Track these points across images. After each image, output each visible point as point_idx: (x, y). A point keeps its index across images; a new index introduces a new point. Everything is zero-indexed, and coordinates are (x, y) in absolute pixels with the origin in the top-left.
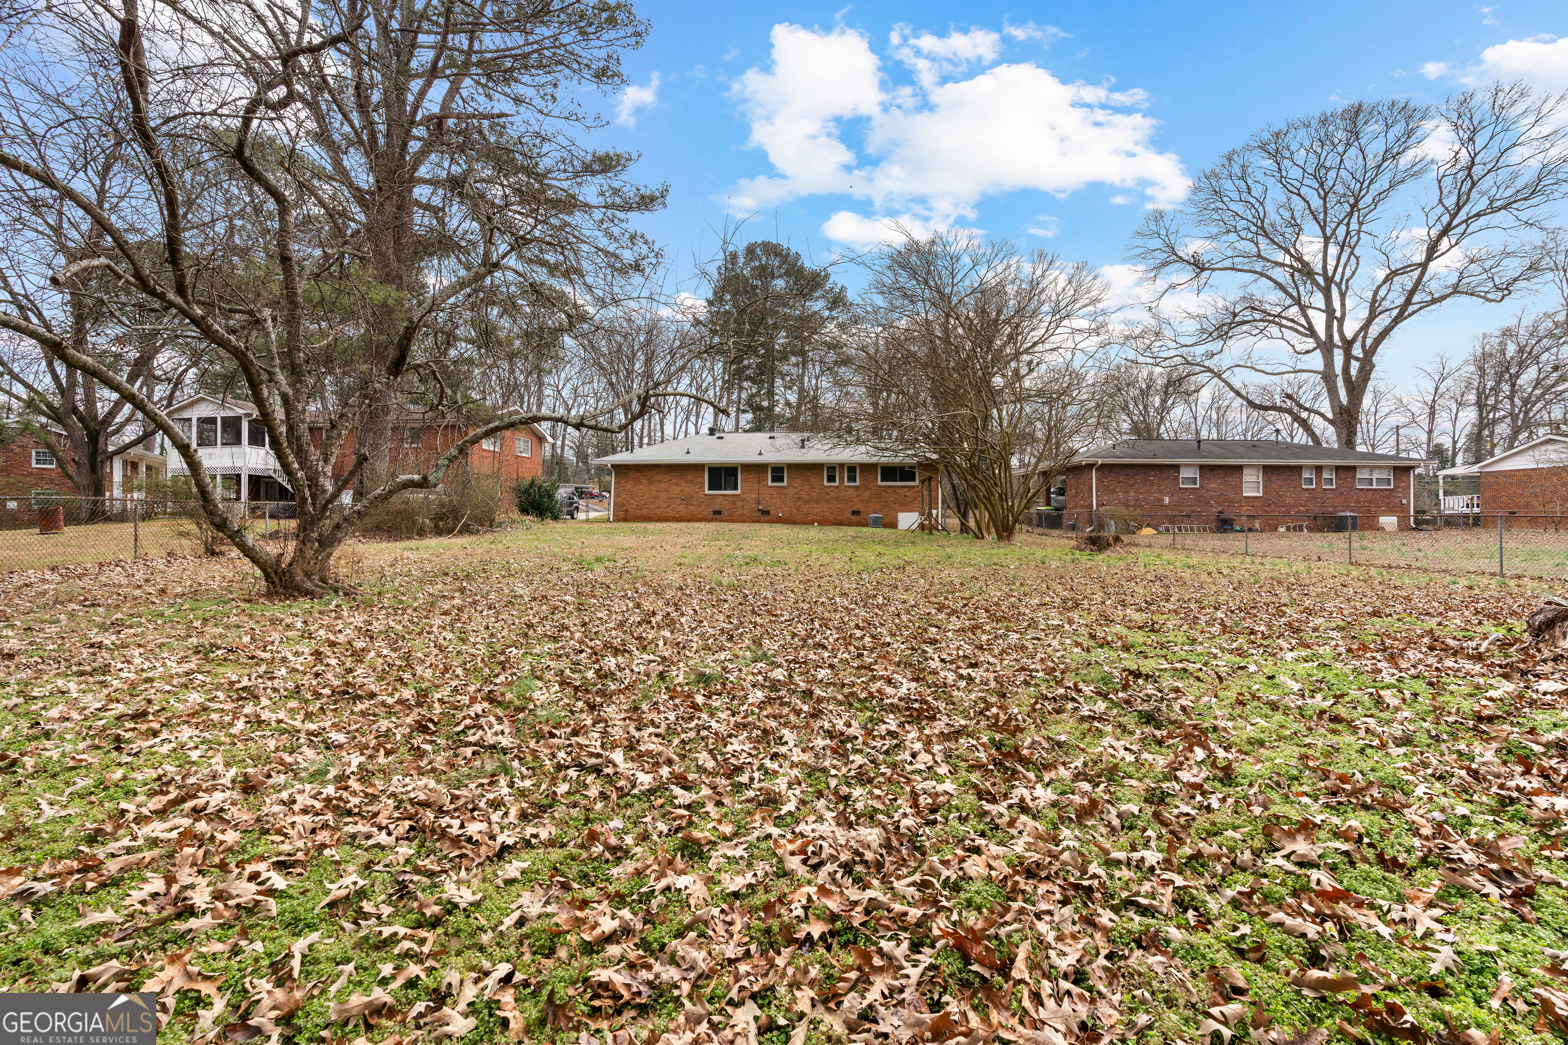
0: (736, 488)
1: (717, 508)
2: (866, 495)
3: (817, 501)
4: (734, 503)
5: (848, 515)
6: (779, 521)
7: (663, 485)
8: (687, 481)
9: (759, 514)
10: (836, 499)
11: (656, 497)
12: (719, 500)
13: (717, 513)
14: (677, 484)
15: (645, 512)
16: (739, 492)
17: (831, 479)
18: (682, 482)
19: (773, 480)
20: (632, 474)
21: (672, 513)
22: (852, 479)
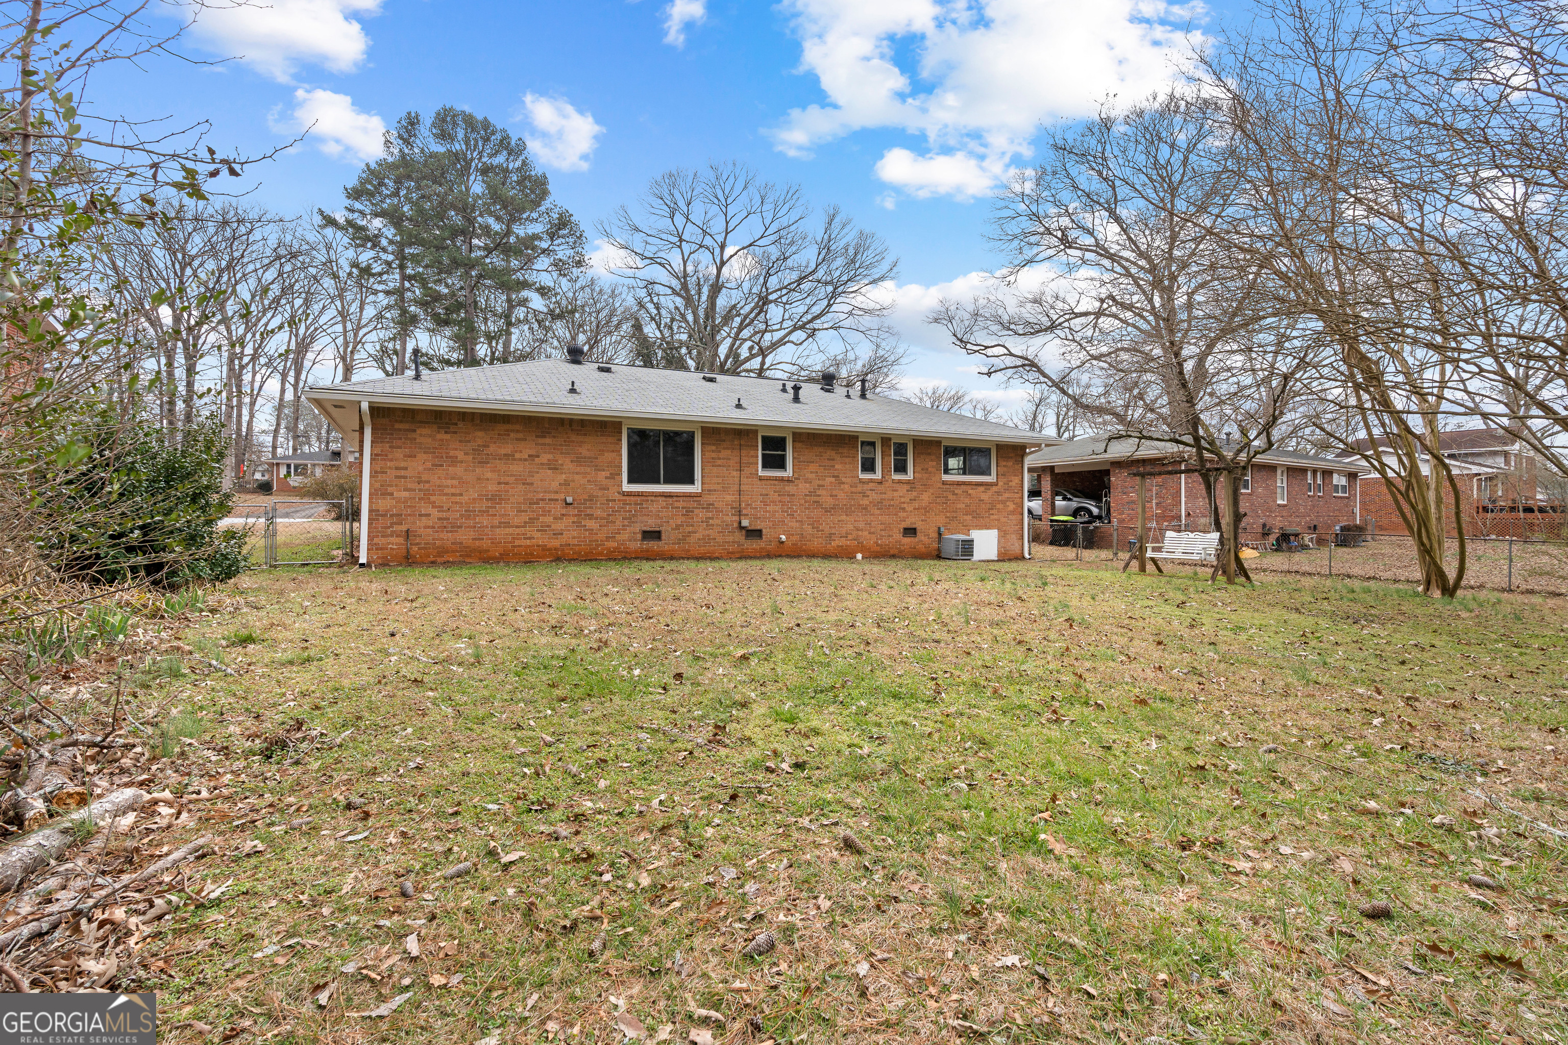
0: (691, 481)
1: (651, 524)
2: (926, 497)
3: (848, 511)
4: (688, 512)
5: (898, 536)
6: (781, 552)
7: (516, 468)
8: (579, 460)
9: (740, 537)
10: (879, 504)
11: (496, 499)
12: (655, 506)
13: (653, 535)
14: (554, 467)
15: (465, 536)
16: (696, 488)
17: (869, 466)
18: (566, 462)
19: (765, 466)
20: (425, 435)
21: (540, 539)
22: (901, 467)
